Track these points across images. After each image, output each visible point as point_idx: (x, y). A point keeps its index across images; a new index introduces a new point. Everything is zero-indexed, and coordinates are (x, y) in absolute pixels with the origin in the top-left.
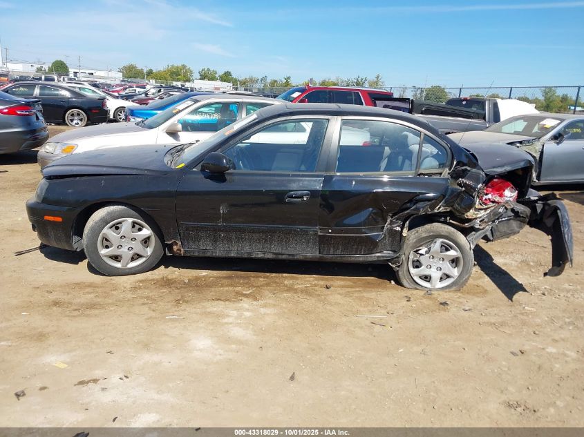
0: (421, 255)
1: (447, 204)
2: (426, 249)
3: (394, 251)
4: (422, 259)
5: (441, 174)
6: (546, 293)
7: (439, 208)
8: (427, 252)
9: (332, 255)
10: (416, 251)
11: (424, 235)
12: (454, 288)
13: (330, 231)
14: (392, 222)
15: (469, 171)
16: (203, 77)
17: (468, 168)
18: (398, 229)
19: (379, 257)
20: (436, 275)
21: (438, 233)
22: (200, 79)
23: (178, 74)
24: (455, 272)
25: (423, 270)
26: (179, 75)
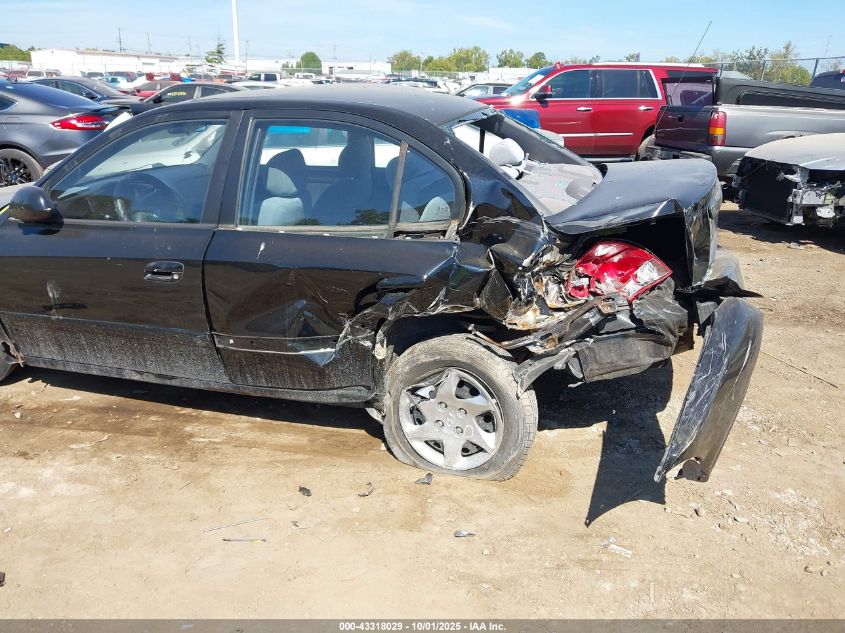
0: (423, 398)
1: (450, 298)
2: (432, 388)
3: (369, 388)
4: (424, 406)
5: (444, 233)
6: (703, 512)
7: (437, 305)
8: (433, 394)
9: (254, 385)
10: (413, 391)
11: (424, 359)
12: (492, 473)
13: (231, 341)
14: (353, 331)
15: (517, 226)
16: (503, 63)
17: (515, 221)
18: (368, 344)
19: (342, 396)
20: (454, 444)
21: (448, 358)
22: (499, 66)
23: (467, 60)
24: (490, 441)
25: (431, 430)
26: (470, 62)
